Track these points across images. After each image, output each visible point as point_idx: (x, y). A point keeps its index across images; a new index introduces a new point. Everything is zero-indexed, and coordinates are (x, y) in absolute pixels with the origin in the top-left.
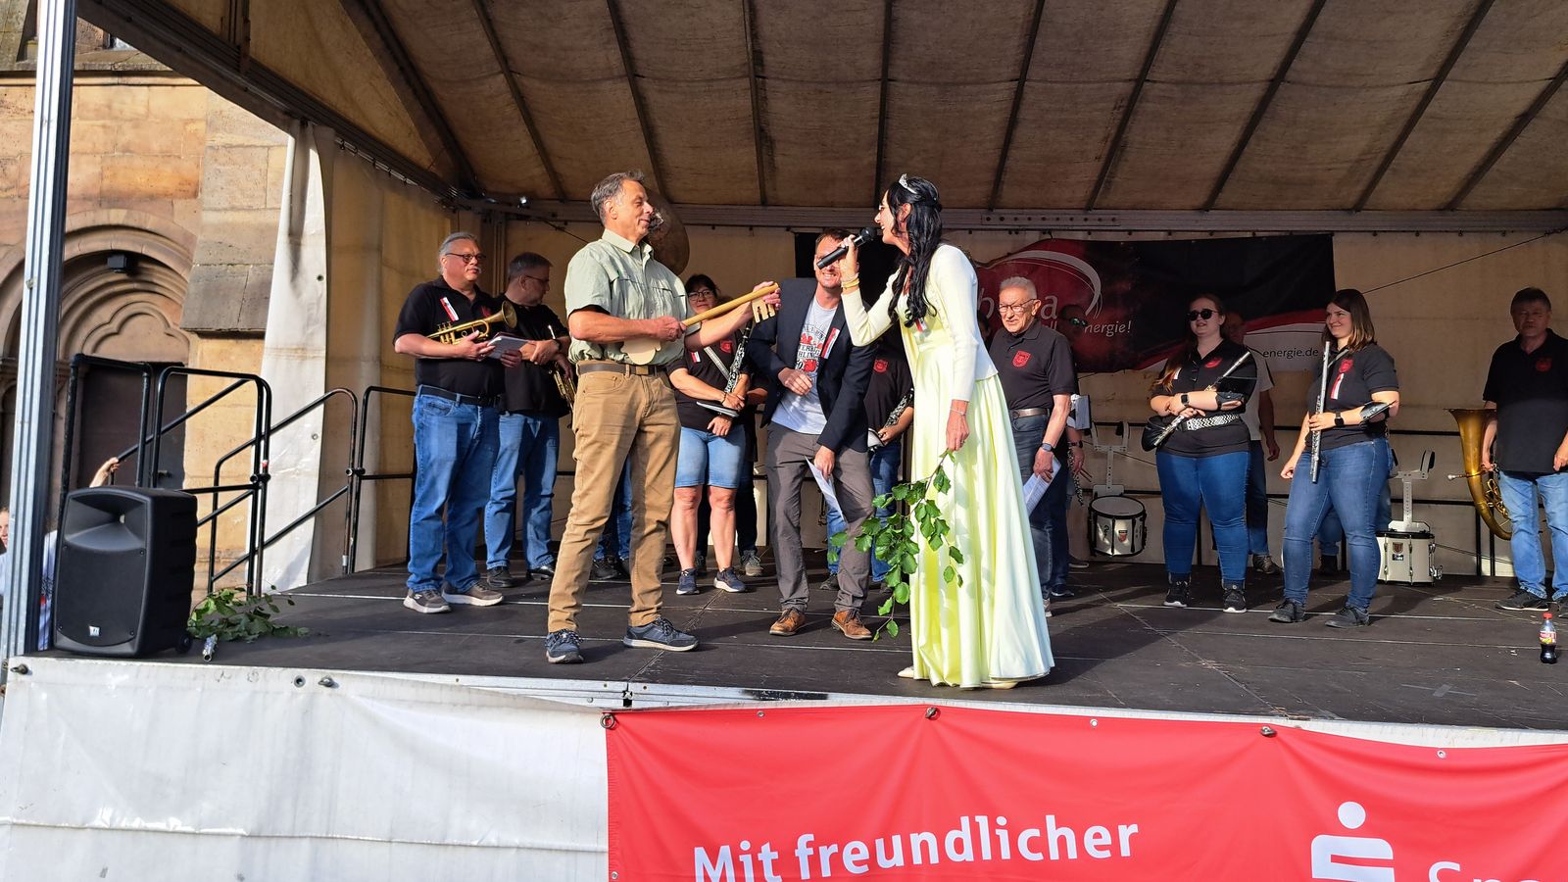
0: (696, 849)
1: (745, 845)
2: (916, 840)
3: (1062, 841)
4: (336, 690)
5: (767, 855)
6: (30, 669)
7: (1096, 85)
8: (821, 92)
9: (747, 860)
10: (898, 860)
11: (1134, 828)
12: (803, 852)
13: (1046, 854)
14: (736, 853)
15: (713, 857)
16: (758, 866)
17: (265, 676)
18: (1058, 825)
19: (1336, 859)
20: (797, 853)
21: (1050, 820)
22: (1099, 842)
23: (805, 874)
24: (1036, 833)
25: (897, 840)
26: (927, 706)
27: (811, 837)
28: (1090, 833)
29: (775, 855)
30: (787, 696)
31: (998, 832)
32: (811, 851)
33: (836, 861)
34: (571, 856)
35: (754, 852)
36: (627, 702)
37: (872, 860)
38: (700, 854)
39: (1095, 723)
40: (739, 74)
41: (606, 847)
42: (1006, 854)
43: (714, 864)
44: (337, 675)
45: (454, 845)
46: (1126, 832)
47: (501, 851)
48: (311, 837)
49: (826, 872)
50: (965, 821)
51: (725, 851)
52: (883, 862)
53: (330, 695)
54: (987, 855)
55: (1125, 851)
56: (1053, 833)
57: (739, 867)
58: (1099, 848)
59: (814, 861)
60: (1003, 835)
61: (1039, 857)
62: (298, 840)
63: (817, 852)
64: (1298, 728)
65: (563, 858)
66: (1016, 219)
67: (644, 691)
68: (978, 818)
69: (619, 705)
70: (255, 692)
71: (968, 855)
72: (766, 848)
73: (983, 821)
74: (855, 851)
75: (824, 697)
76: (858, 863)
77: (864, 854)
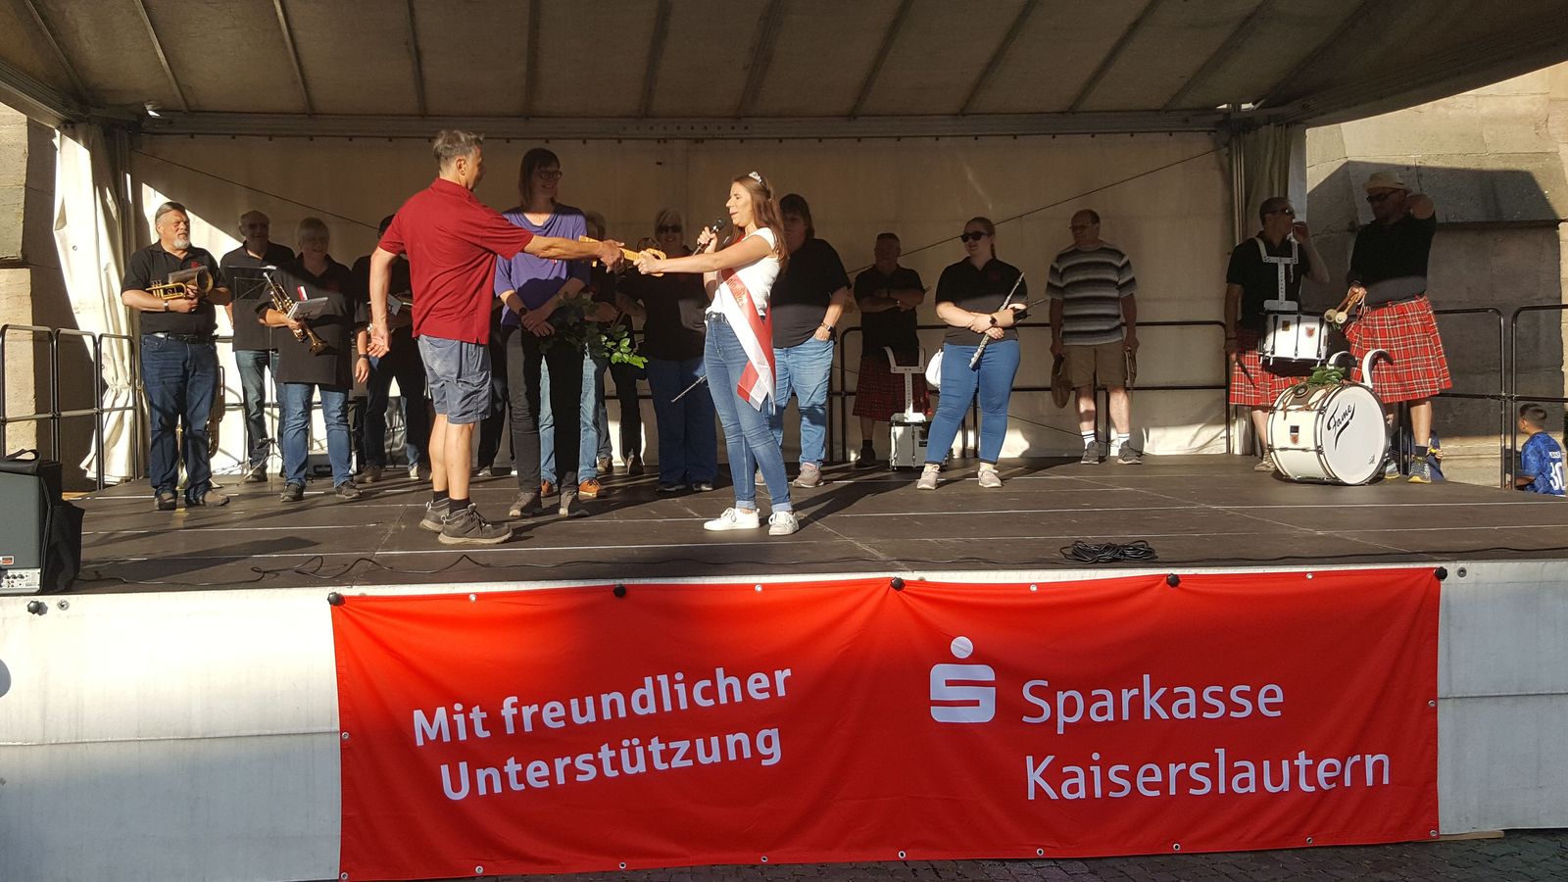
0: (415, 712)
1: (458, 708)
2: (606, 699)
3: (729, 688)
5: (477, 715)
9: (460, 719)
10: (591, 717)
11: (788, 672)
12: (508, 709)
13: (717, 699)
14: (450, 713)
16: (469, 724)
18: (726, 676)
20: (503, 713)
21: (720, 672)
22: (759, 686)
23: (510, 730)
24: (708, 683)
25: (589, 700)
27: (515, 699)
28: (754, 677)
29: (484, 715)
31: (676, 686)
32: (515, 711)
33: (537, 717)
35: (466, 711)
37: (568, 717)
38: (419, 716)
42: (683, 705)
43: (431, 723)
46: (781, 676)
49: (528, 727)
50: (648, 681)
51: (441, 712)
52: (578, 719)
54: (668, 707)
55: (781, 692)
56: (722, 683)
57: (453, 725)
58: (760, 691)
59: (518, 720)
60: (681, 688)
61: (711, 702)
63: (520, 711)
64: (922, 582)
68: (659, 678)
71: (651, 709)
72: (476, 709)
73: (663, 679)
74: (553, 709)
76: (556, 720)
77: (562, 712)
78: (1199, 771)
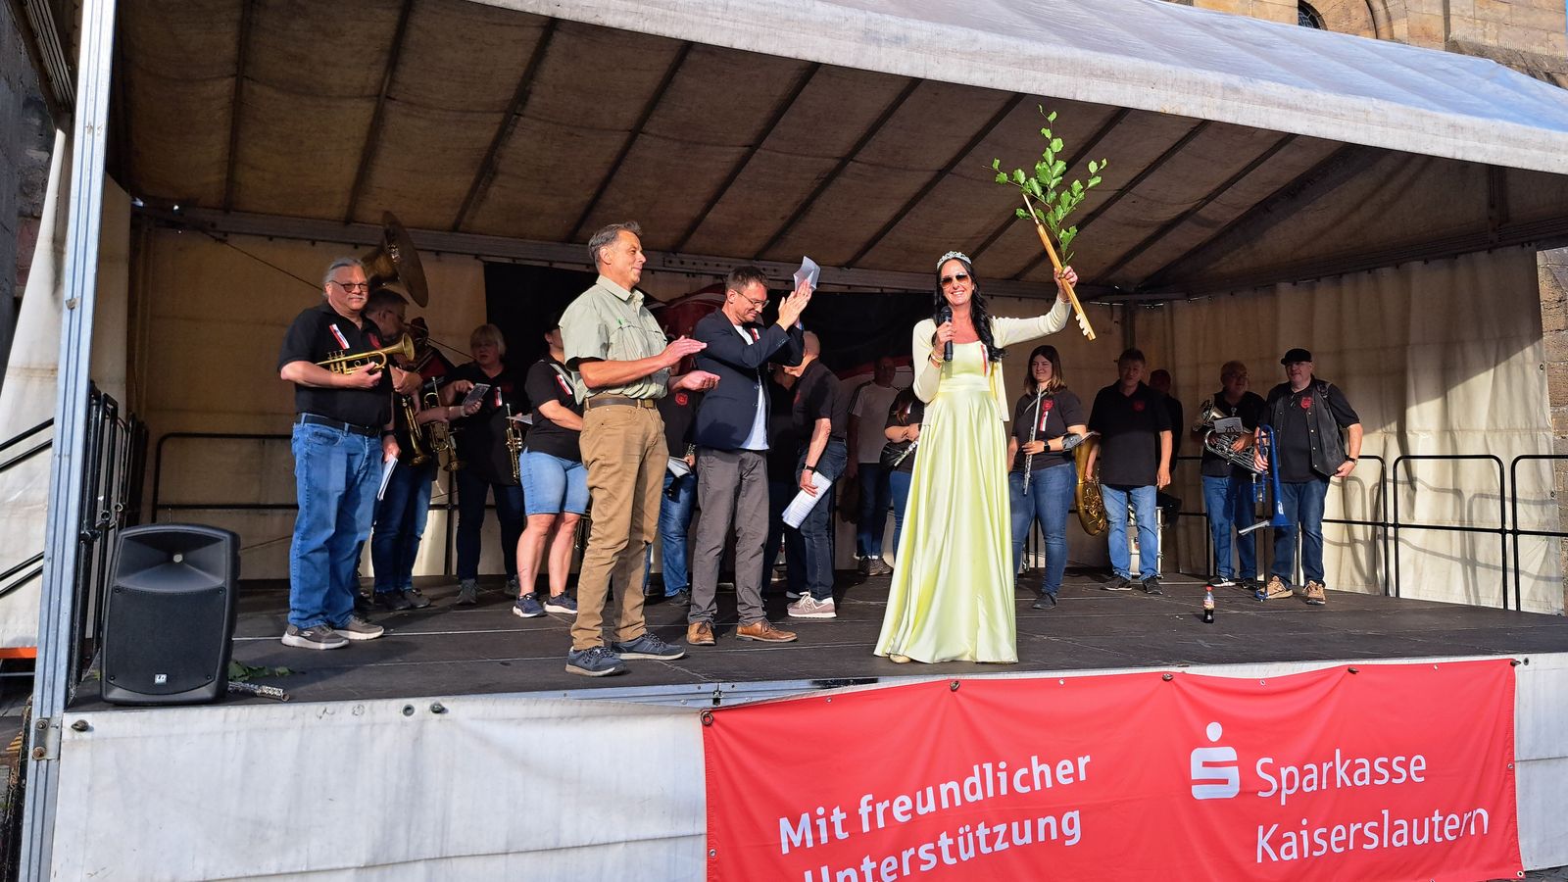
0: (781, 820)
1: (821, 811)
2: (944, 789)
3: (1042, 774)
4: (446, 716)
5: (838, 816)
6: (90, 724)
7: (811, 159)
8: (572, 135)
9: (822, 823)
10: (931, 807)
11: (1088, 759)
12: (864, 810)
13: (1032, 786)
14: (814, 818)
15: (795, 824)
16: (831, 826)
17: (371, 708)
18: (1039, 765)
19: (1206, 764)
20: (860, 811)
21: (1034, 759)
22: (1066, 772)
23: (866, 828)
24: (1024, 771)
25: (930, 791)
26: (951, 681)
27: (869, 797)
28: (1059, 767)
29: (844, 816)
30: (847, 683)
31: (999, 774)
32: (870, 808)
33: (888, 813)
34: (672, 842)
35: (828, 815)
36: (716, 701)
37: (913, 811)
38: (785, 824)
39: (1062, 683)
40: (497, 109)
41: (704, 829)
42: (1004, 791)
43: (796, 831)
44: (446, 702)
45: (568, 848)
46: (1083, 761)
47: (611, 848)
48: (426, 860)
49: (881, 824)
50: (976, 768)
51: (805, 818)
52: (921, 811)
53: (440, 720)
54: (990, 794)
55: (1082, 777)
56: (1036, 769)
57: (815, 829)
58: (1066, 776)
59: (872, 816)
60: (1003, 776)
61: (1027, 789)
62: (413, 865)
63: (874, 809)
64: (1183, 672)
65: (665, 845)
66: (694, 264)
67: (732, 690)
68: (985, 766)
69: (709, 704)
70: (360, 726)
71: (979, 796)
72: (836, 811)
73: (988, 767)
74: (902, 804)
75: (874, 681)
76: (904, 813)
77: (909, 805)
78: (1371, 829)
